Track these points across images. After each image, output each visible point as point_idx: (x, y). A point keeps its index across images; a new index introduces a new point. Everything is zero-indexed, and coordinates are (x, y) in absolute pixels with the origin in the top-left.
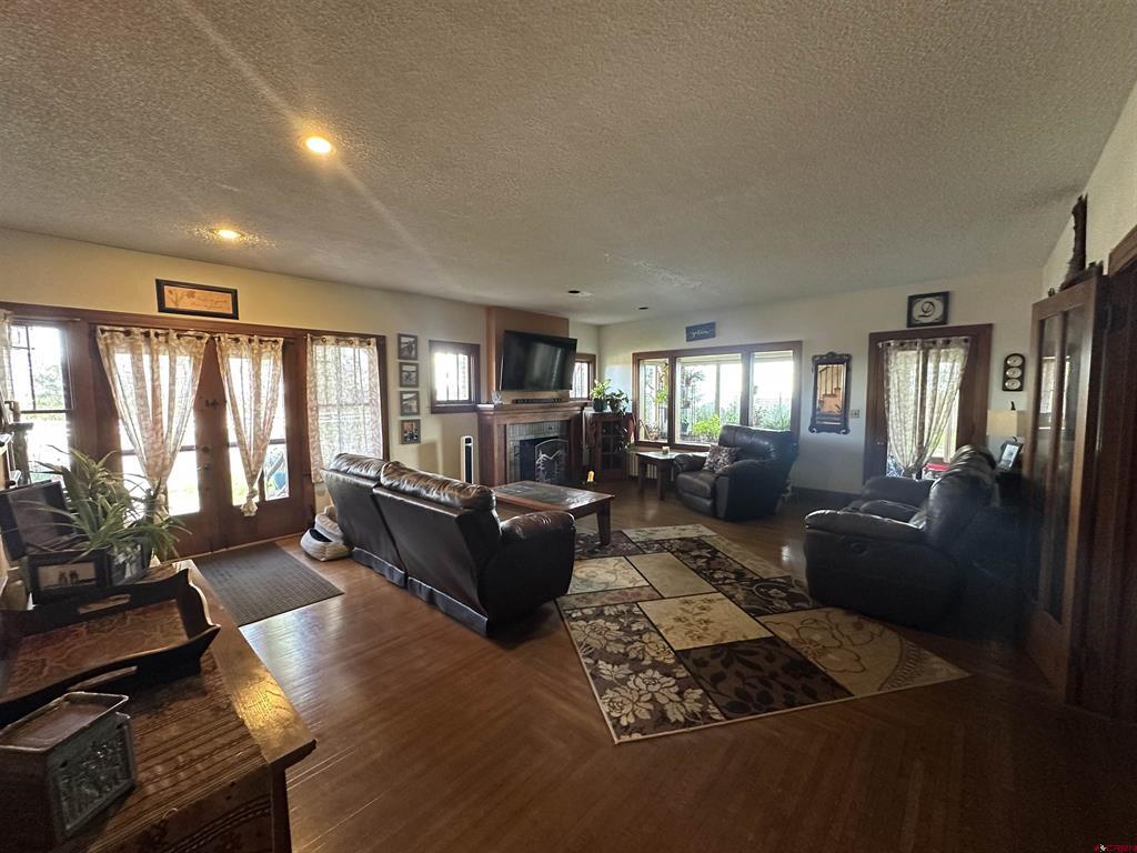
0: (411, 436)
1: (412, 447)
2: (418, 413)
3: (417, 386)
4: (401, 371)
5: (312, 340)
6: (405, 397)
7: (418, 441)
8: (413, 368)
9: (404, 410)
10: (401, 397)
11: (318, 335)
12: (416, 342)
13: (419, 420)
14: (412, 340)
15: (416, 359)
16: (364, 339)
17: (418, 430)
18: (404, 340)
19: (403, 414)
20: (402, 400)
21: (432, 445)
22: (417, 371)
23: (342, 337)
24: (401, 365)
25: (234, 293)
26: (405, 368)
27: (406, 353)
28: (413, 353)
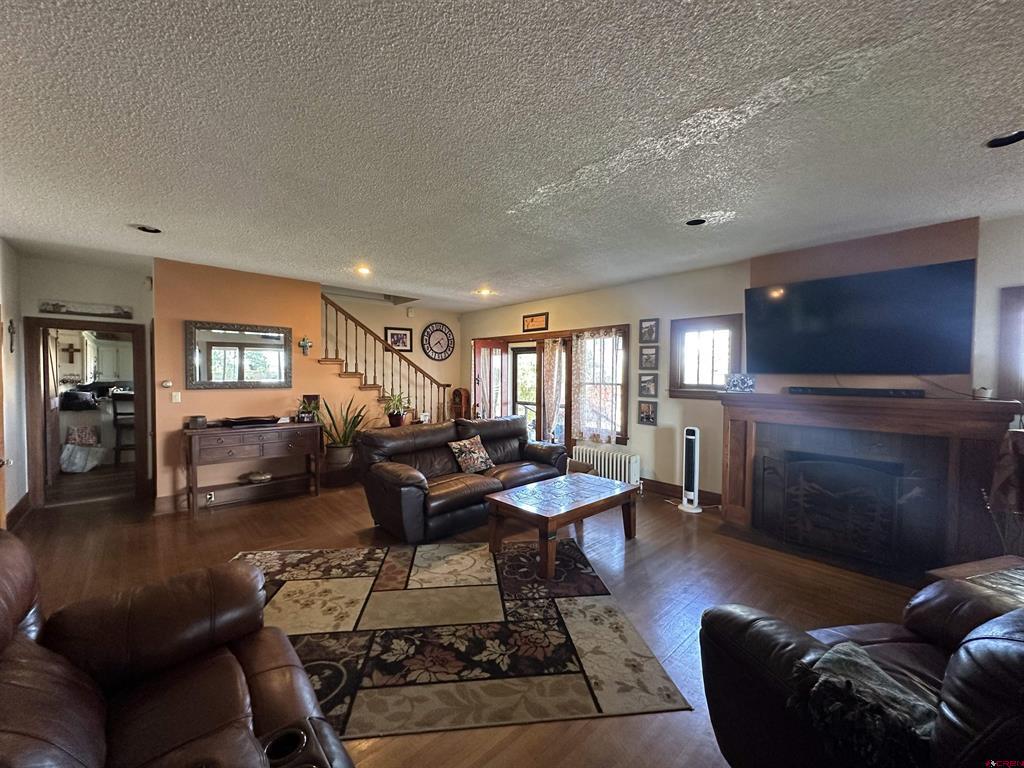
0: (648, 418)
1: (649, 429)
2: (656, 396)
3: (656, 368)
4: (641, 354)
5: (578, 337)
6: (644, 379)
7: (654, 423)
8: (653, 351)
9: (643, 391)
10: (640, 379)
11: (580, 333)
12: (657, 325)
13: (656, 403)
14: (653, 323)
15: (656, 341)
16: (608, 330)
17: (655, 411)
18: (645, 325)
19: (641, 395)
20: (641, 382)
21: (670, 431)
22: (657, 354)
23: (595, 331)
24: (641, 348)
25: (547, 315)
26: (645, 351)
27: (646, 337)
28: (654, 336)
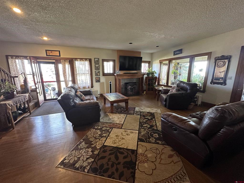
0: (98, 81)
1: (99, 83)
2: (100, 76)
3: (99, 70)
6: (96, 72)
7: (100, 82)
8: (98, 66)
10: (95, 72)
11: (76, 59)
12: (99, 60)
13: (100, 77)
14: (98, 59)
15: (99, 63)
16: (86, 59)
17: (100, 79)
18: (96, 59)
19: (96, 76)
20: (96, 73)
21: (103, 83)
22: (99, 66)
23: (81, 59)
24: (95, 65)
25: (59, 51)
26: (96, 66)
27: (96, 62)
28: (98, 62)
